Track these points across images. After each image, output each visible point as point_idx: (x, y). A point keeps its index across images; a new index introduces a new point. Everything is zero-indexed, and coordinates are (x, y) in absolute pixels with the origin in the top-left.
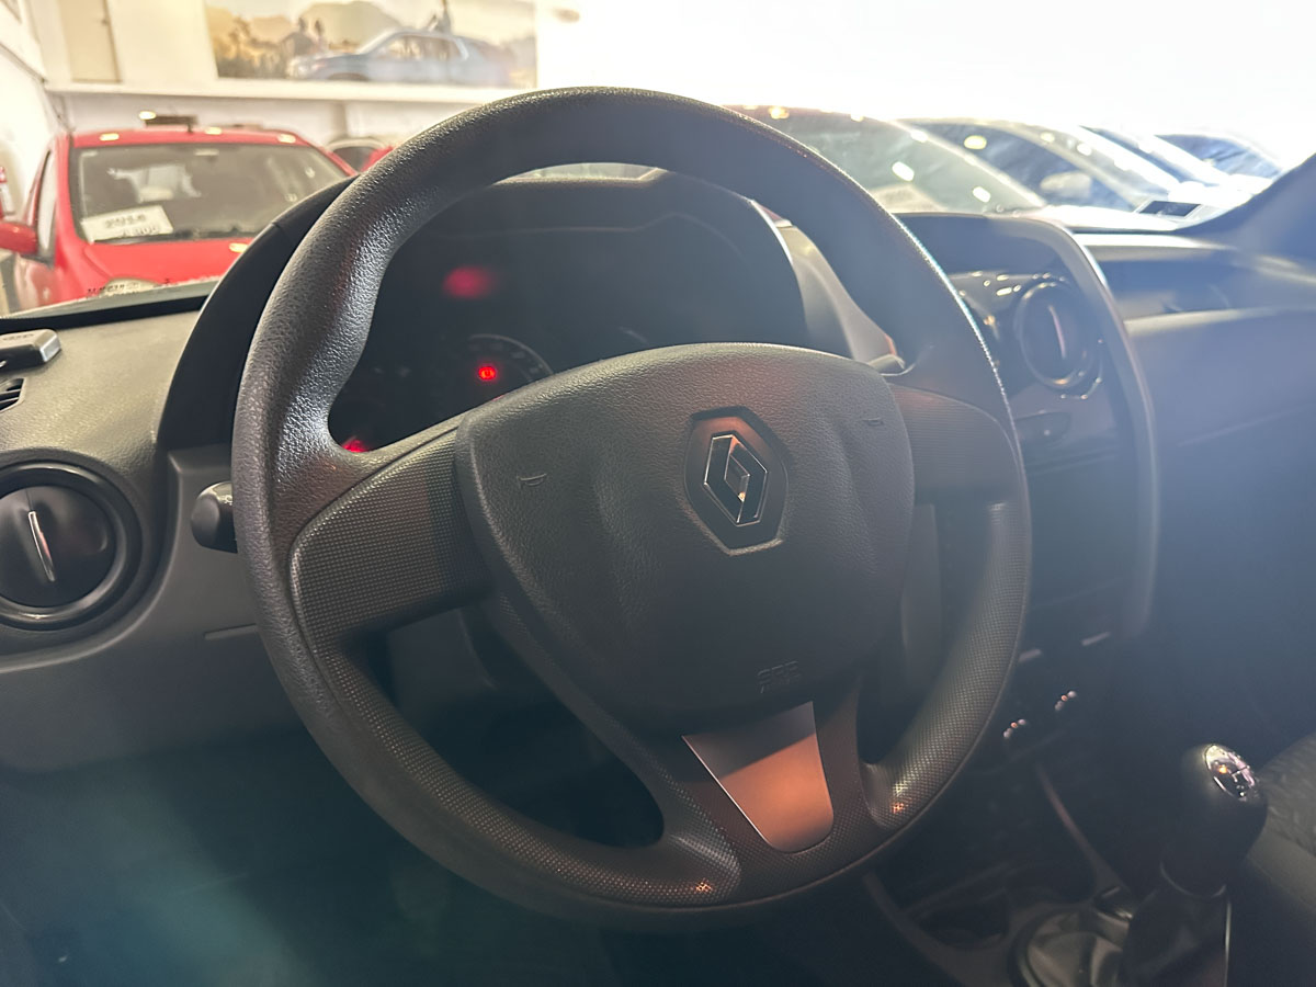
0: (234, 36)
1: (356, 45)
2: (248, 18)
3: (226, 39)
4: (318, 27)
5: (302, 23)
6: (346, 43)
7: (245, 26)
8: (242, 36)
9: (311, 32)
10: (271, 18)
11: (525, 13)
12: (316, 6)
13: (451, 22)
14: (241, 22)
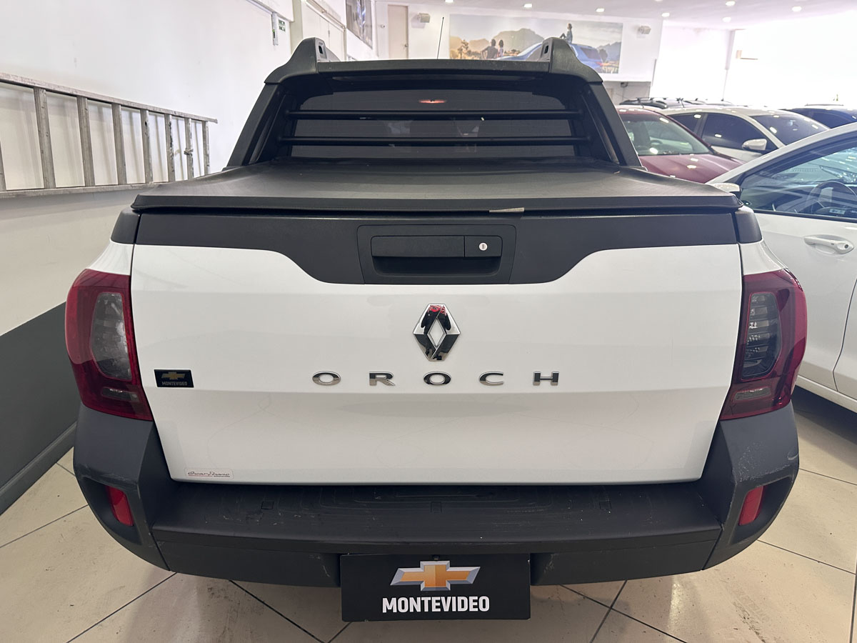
0: (460, 50)
1: (519, 52)
2: (468, 41)
3: (457, 51)
4: (501, 44)
5: (494, 42)
6: (514, 51)
7: (466, 45)
8: (464, 50)
9: (497, 47)
10: (479, 41)
11: (617, 30)
12: (501, 33)
13: (572, 36)
14: (464, 43)
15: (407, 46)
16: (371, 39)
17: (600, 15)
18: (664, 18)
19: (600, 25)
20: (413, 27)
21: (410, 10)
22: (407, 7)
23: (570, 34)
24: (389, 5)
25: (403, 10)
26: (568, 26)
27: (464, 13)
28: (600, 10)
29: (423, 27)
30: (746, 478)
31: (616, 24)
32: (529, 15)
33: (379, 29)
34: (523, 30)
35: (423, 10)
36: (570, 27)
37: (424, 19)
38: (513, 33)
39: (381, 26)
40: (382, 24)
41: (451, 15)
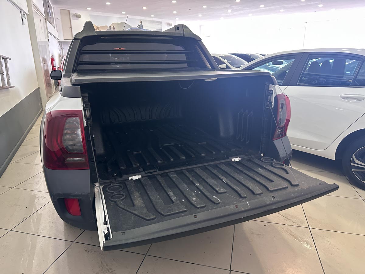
4: (114, 28)
5: (110, 27)
10: (104, 26)
11: (159, 24)
12: (113, 24)
13: (142, 26)
14: (97, 27)
15: (71, 28)
16: (54, 24)
17: (152, 18)
18: (176, 20)
19: (153, 22)
20: (73, 19)
21: (71, 12)
22: (69, 10)
23: (141, 24)
24: (60, 9)
25: (68, 12)
26: (140, 21)
27: (95, 14)
28: (153, 16)
29: (78, 20)
30: (283, 156)
31: (159, 21)
32: (124, 16)
33: (57, 20)
34: (122, 22)
35: (77, 12)
36: (141, 22)
37: (78, 16)
38: (118, 23)
39: (58, 19)
40: (57, 17)
41: (90, 15)
